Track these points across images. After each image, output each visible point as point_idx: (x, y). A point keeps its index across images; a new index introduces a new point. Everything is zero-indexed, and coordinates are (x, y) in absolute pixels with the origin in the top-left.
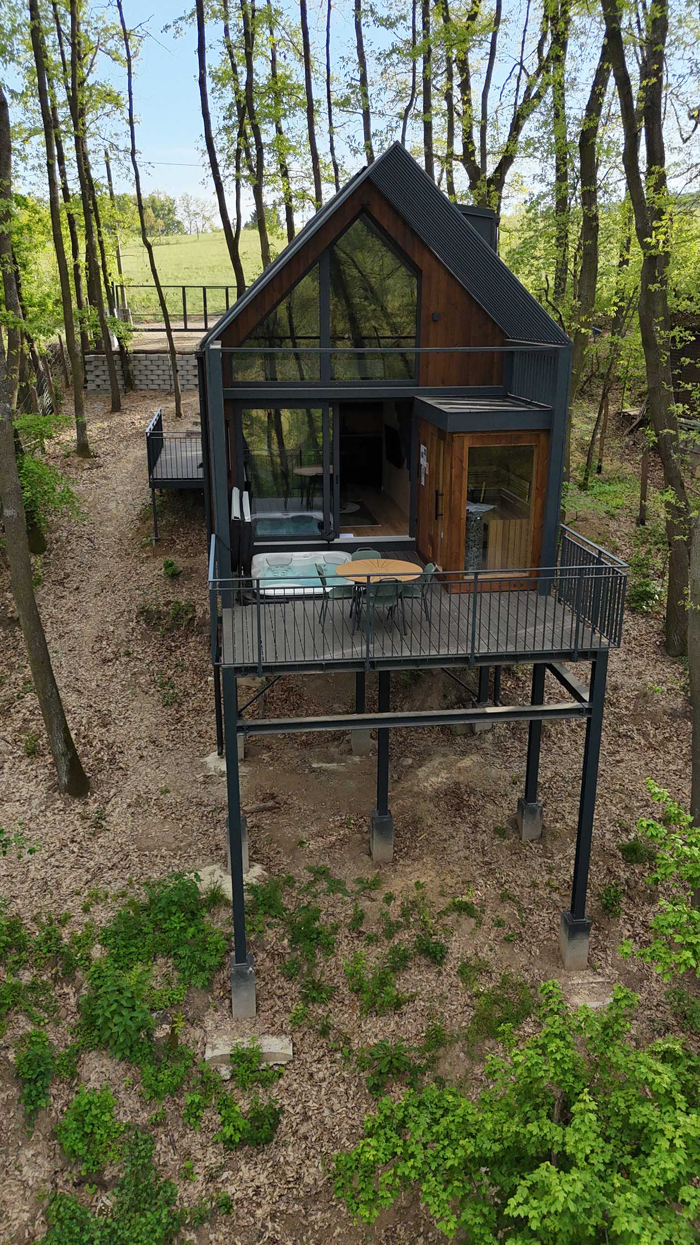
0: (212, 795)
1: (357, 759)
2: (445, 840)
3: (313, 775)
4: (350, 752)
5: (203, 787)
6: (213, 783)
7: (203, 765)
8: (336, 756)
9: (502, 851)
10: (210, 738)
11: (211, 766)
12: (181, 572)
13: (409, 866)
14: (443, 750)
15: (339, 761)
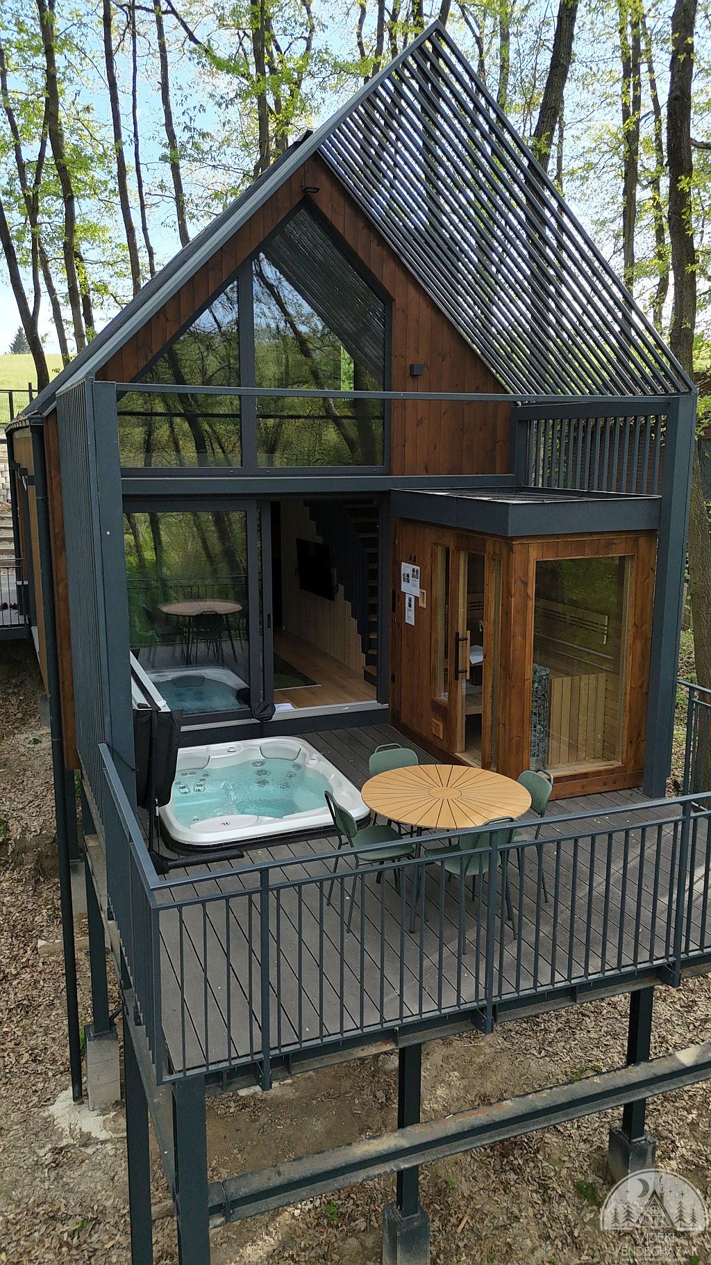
0: (71, 1191)
2: (505, 1227)
5: (53, 1174)
6: (71, 1164)
7: (49, 1123)
10: (54, 1062)
11: (63, 1124)
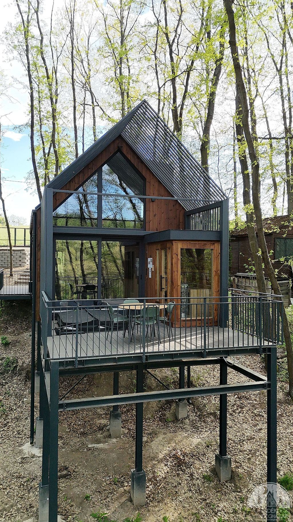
0: (26, 470)
1: (114, 440)
3: (90, 451)
4: (110, 436)
5: (21, 465)
6: (27, 463)
7: (21, 452)
8: (102, 440)
9: (210, 490)
11: (26, 451)
12: (11, 342)
13: (156, 506)
14: (163, 431)
15: (104, 442)
